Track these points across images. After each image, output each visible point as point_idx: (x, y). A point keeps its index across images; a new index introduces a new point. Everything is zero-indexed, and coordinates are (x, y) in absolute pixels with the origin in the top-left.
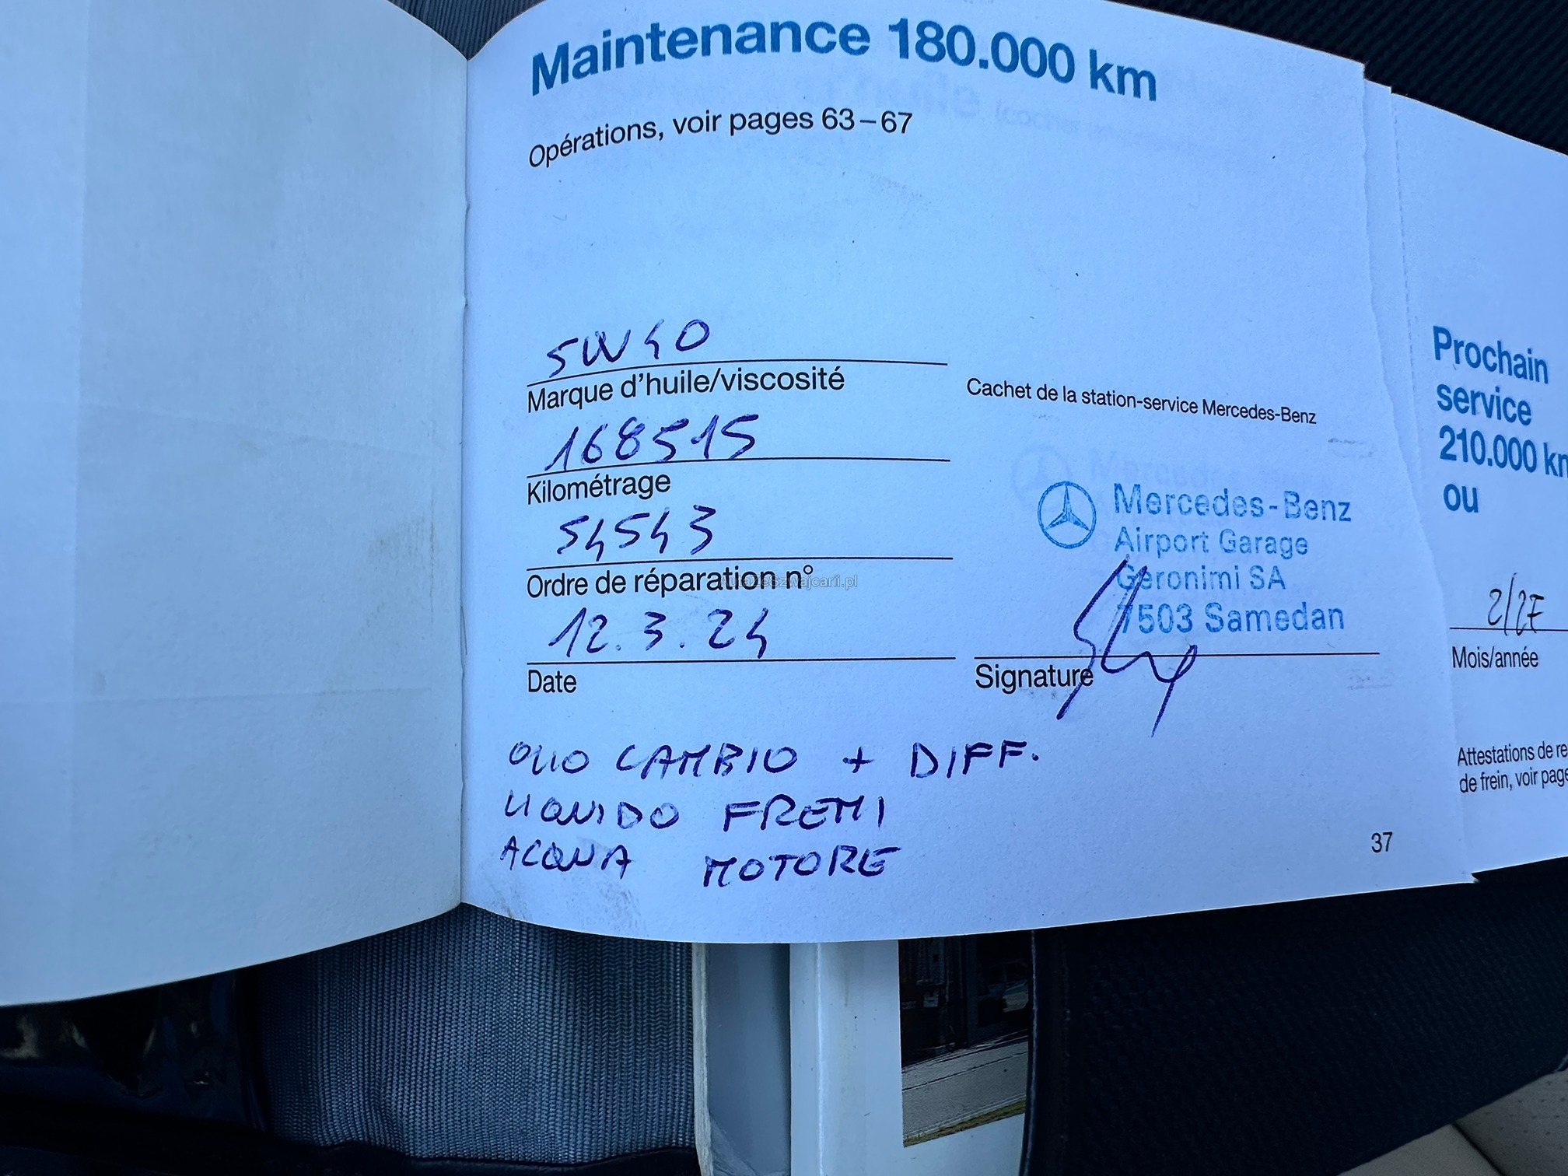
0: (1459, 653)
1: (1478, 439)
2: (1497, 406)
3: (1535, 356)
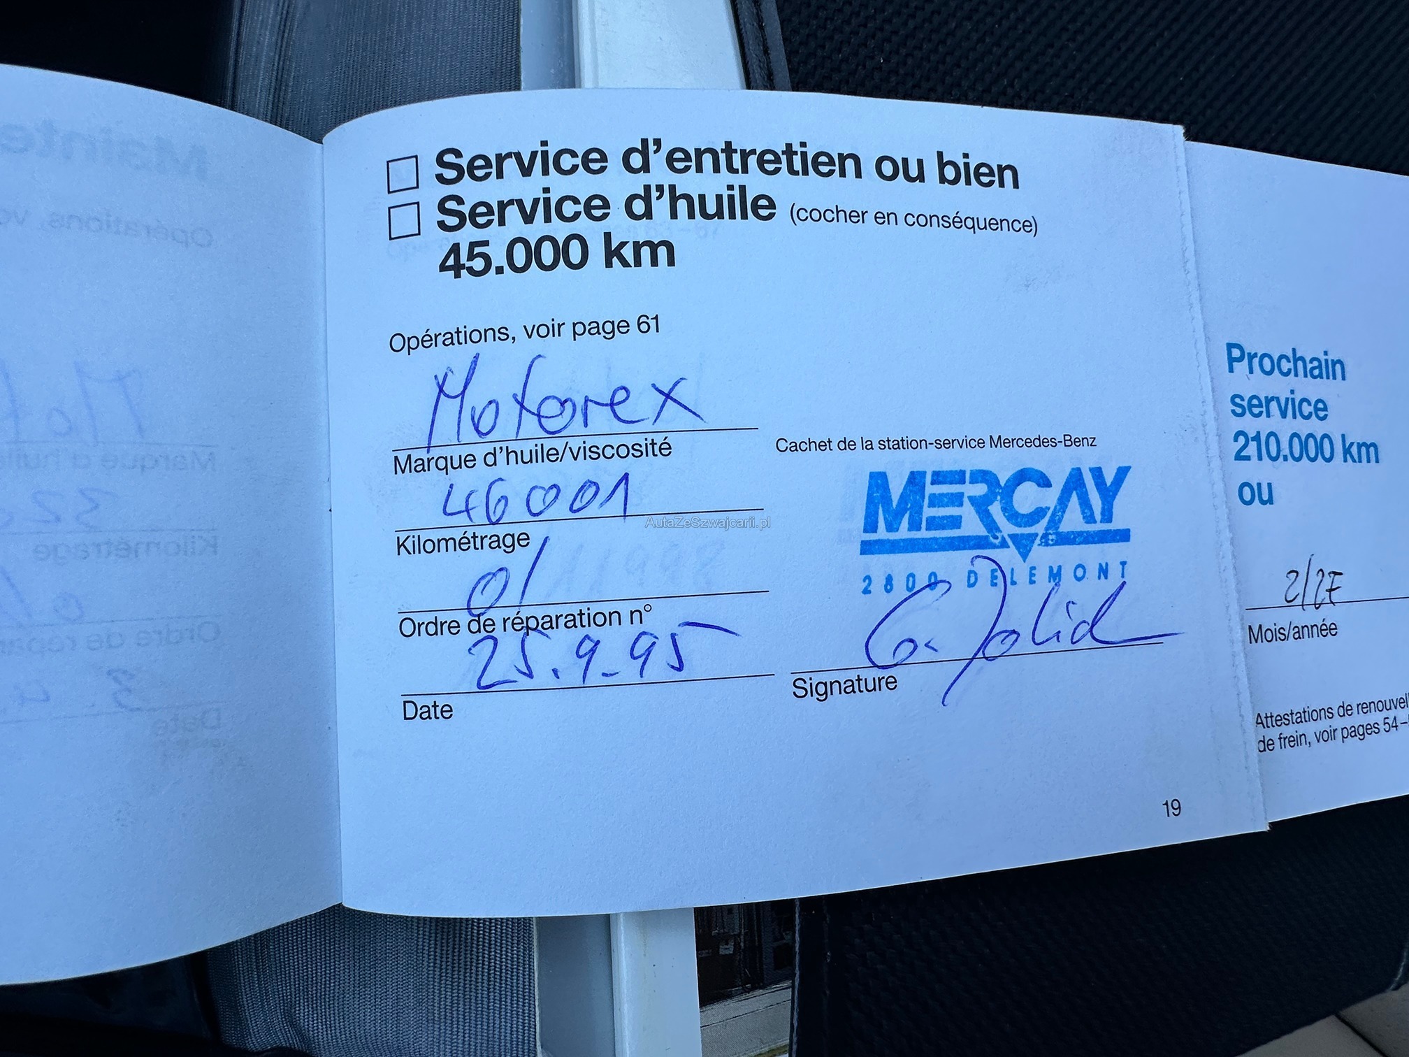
0: (1256, 631)
1: (1272, 439)
2: (1290, 407)
3: (1330, 357)
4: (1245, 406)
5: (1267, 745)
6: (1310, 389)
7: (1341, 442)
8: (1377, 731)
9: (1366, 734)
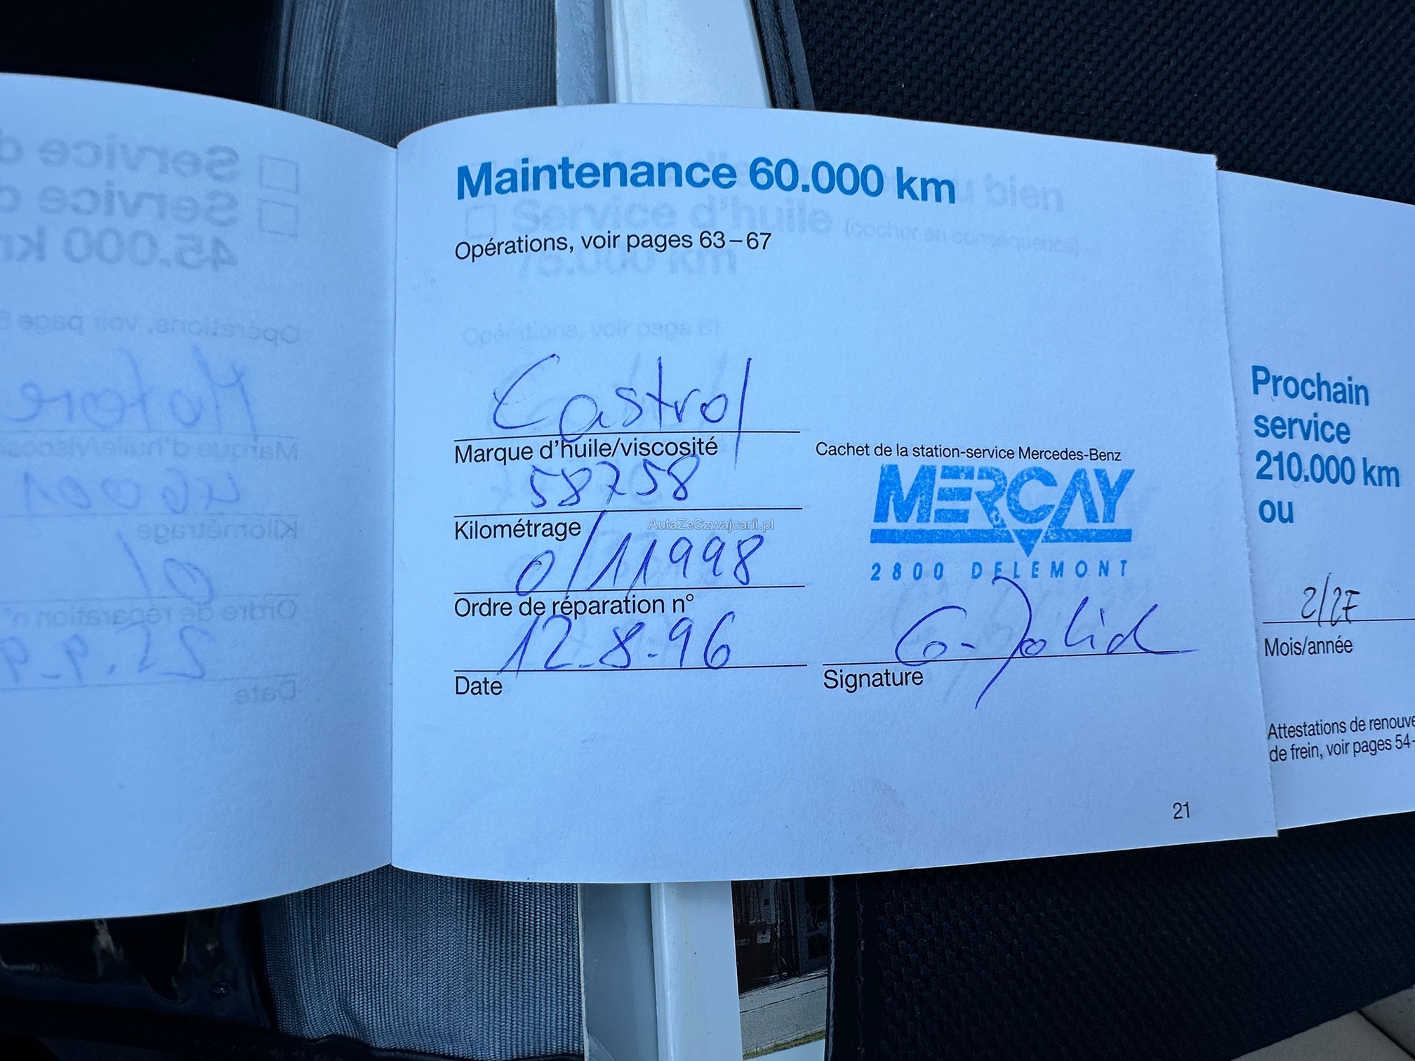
0: (1272, 643)
1: (1294, 460)
2: (1313, 429)
3: (1354, 383)
4: (1269, 427)
5: (1278, 755)
6: (1334, 412)
7: (1362, 466)
8: (1389, 747)
9: (1378, 750)
